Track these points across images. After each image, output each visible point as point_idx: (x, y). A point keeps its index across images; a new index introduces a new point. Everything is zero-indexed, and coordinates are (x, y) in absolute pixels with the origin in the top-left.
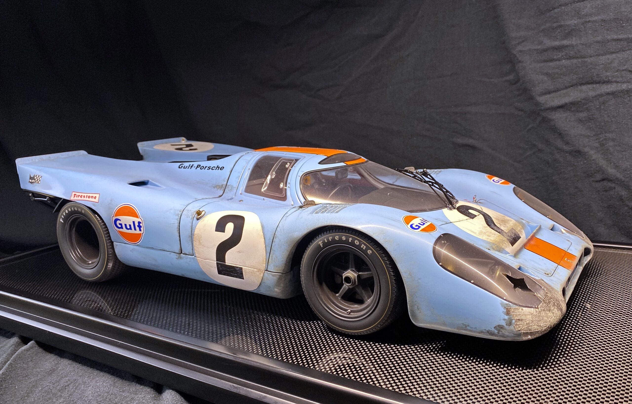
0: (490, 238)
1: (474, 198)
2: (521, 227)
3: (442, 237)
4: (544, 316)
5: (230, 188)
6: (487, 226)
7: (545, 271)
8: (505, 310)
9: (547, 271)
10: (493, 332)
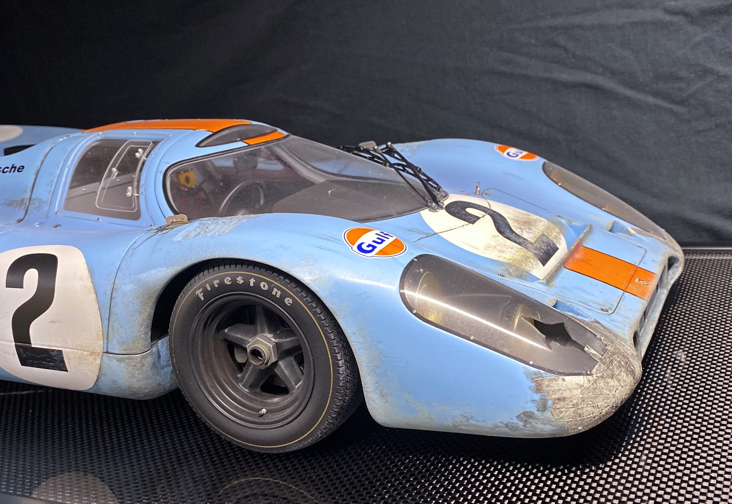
0: (503, 255)
1: (477, 188)
2: (557, 230)
3: (414, 261)
4: (603, 388)
5: (37, 204)
6: (498, 233)
7: (601, 305)
8: (534, 384)
9: (604, 306)
10: (515, 425)
